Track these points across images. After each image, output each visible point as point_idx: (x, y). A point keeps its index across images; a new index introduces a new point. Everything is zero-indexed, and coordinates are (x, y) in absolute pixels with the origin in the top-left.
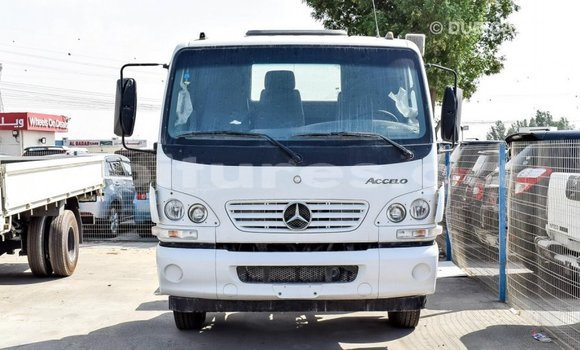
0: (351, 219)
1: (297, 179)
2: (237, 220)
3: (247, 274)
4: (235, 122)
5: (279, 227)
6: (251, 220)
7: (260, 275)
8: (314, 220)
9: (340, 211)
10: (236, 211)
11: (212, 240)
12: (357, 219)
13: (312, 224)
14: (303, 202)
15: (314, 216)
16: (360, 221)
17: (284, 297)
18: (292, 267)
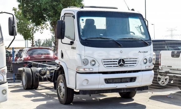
0: (134, 63)
1: (121, 52)
2: (105, 64)
3: (107, 81)
4: (101, 35)
5: (116, 66)
6: (108, 64)
7: (111, 81)
8: (126, 64)
9: (131, 61)
10: (104, 62)
11: (97, 71)
12: (136, 63)
13: (125, 65)
14: (123, 58)
15: (126, 62)
16: (137, 64)
17: (118, 87)
18: (120, 78)
